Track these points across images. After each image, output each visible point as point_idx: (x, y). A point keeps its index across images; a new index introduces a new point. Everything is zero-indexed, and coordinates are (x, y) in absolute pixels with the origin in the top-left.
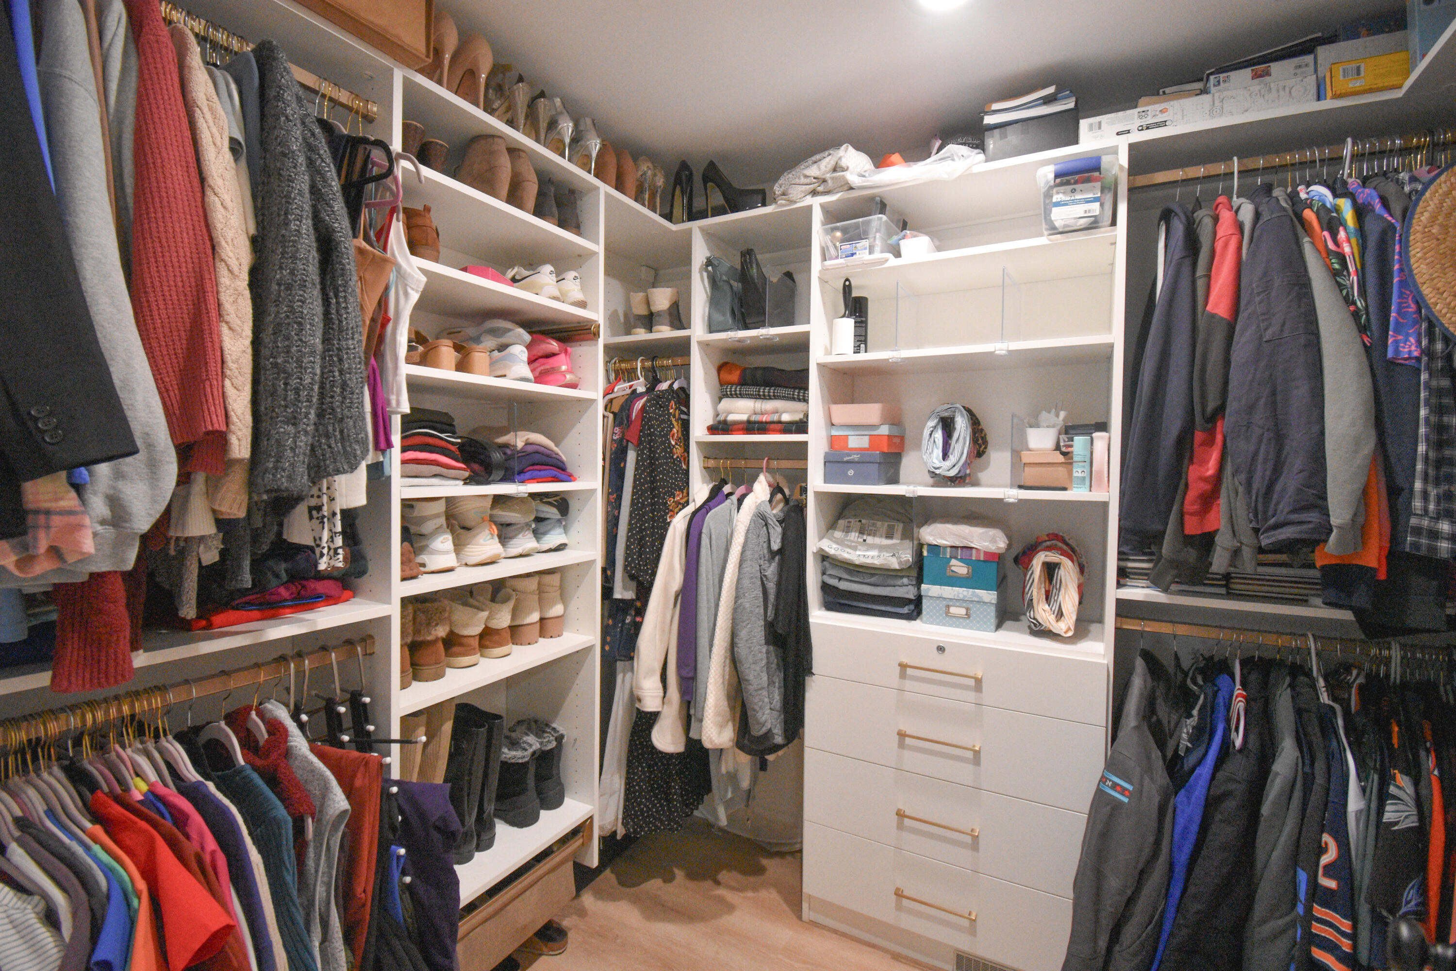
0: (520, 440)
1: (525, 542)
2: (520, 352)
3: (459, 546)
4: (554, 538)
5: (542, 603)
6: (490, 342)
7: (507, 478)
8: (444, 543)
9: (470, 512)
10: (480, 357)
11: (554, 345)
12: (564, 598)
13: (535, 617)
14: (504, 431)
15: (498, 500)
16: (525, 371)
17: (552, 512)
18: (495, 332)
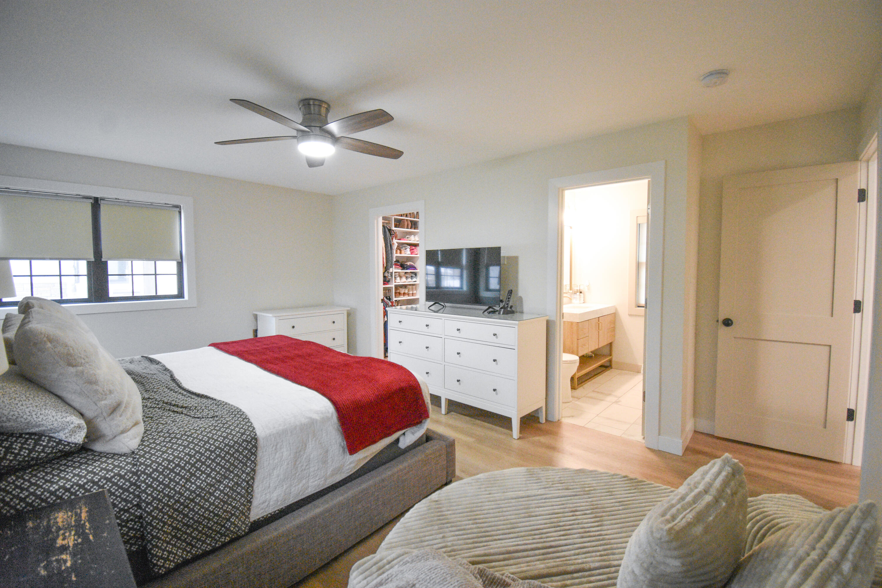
0: (408, 263)
1: (410, 280)
2: (408, 250)
3: (400, 279)
4: (414, 280)
5: (412, 290)
6: (404, 248)
7: (407, 269)
8: (398, 278)
9: (402, 274)
10: (403, 251)
11: (414, 248)
12: (416, 290)
13: (411, 292)
14: (406, 262)
15: (406, 273)
16: (410, 253)
17: (414, 275)
18: (405, 247)
